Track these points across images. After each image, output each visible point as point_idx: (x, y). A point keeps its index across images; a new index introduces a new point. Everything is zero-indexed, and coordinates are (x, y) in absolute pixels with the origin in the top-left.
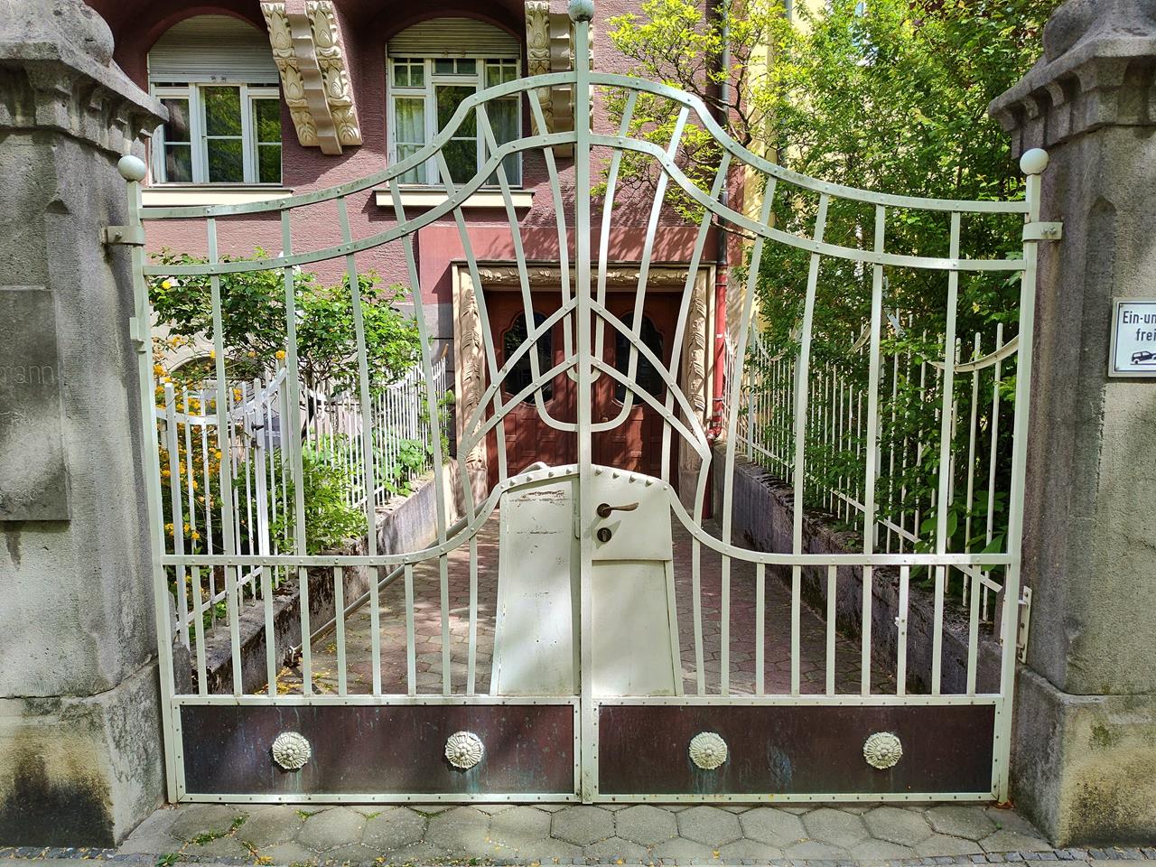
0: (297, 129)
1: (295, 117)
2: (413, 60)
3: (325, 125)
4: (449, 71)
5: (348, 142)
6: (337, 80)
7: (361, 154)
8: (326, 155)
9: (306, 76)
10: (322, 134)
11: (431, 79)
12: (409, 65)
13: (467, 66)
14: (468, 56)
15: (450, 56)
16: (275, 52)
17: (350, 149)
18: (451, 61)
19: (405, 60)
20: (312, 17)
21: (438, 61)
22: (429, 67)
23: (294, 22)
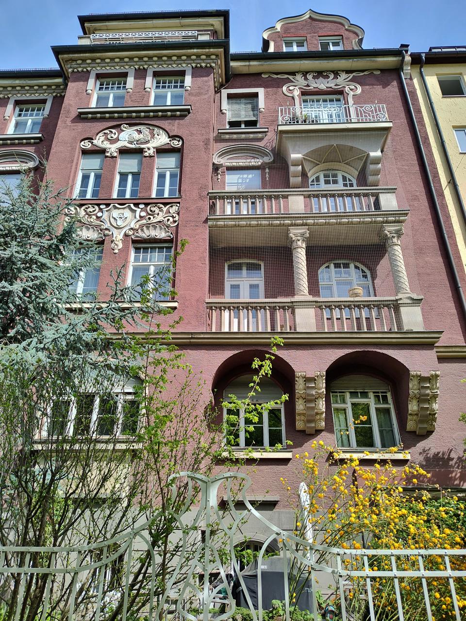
0: (297, 423)
1: (297, 418)
2: (340, 392)
3: (309, 421)
4: (357, 397)
5: (319, 428)
6: (321, 402)
7: (323, 434)
8: (307, 434)
9: (307, 401)
10: (309, 425)
11: (349, 400)
12: (339, 394)
13: (365, 395)
14: (366, 391)
15: (358, 391)
16: (297, 391)
17: (318, 432)
18: (357, 392)
19: (336, 392)
20: (316, 378)
21: (351, 393)
22: (348, 395)
23: (308, 380)
